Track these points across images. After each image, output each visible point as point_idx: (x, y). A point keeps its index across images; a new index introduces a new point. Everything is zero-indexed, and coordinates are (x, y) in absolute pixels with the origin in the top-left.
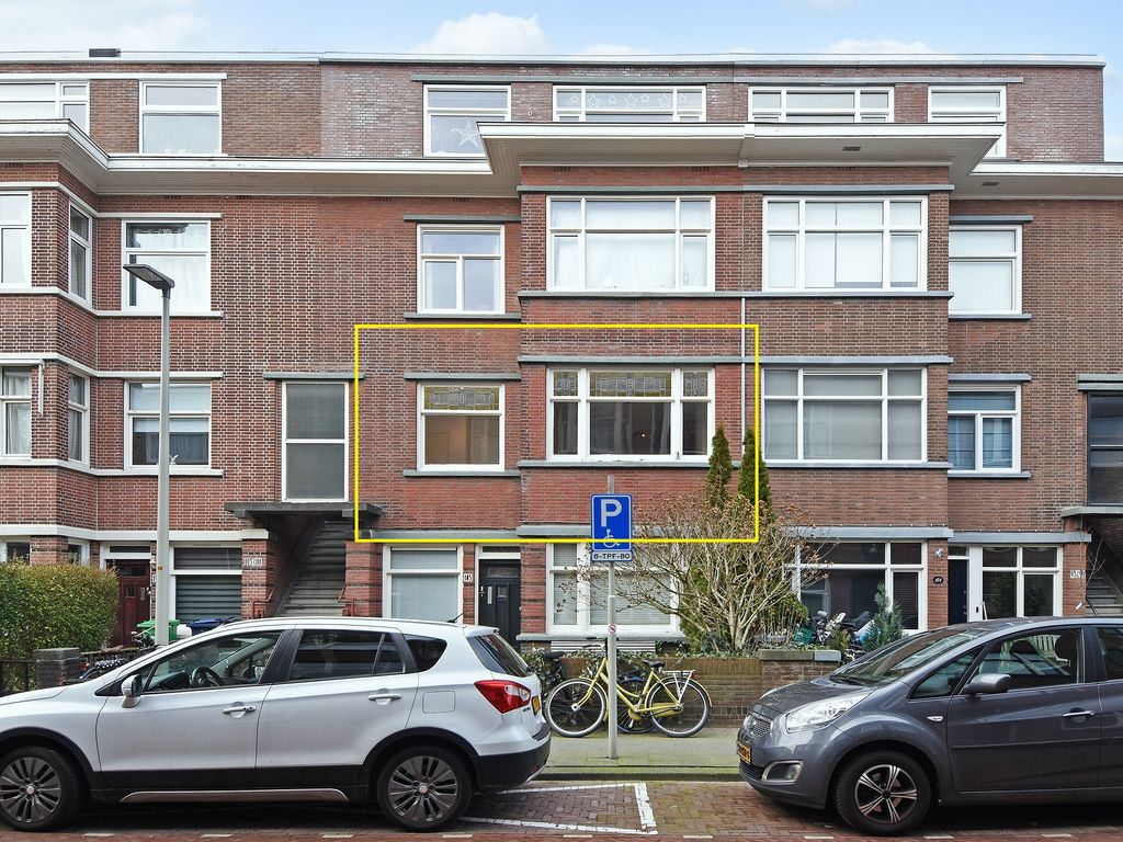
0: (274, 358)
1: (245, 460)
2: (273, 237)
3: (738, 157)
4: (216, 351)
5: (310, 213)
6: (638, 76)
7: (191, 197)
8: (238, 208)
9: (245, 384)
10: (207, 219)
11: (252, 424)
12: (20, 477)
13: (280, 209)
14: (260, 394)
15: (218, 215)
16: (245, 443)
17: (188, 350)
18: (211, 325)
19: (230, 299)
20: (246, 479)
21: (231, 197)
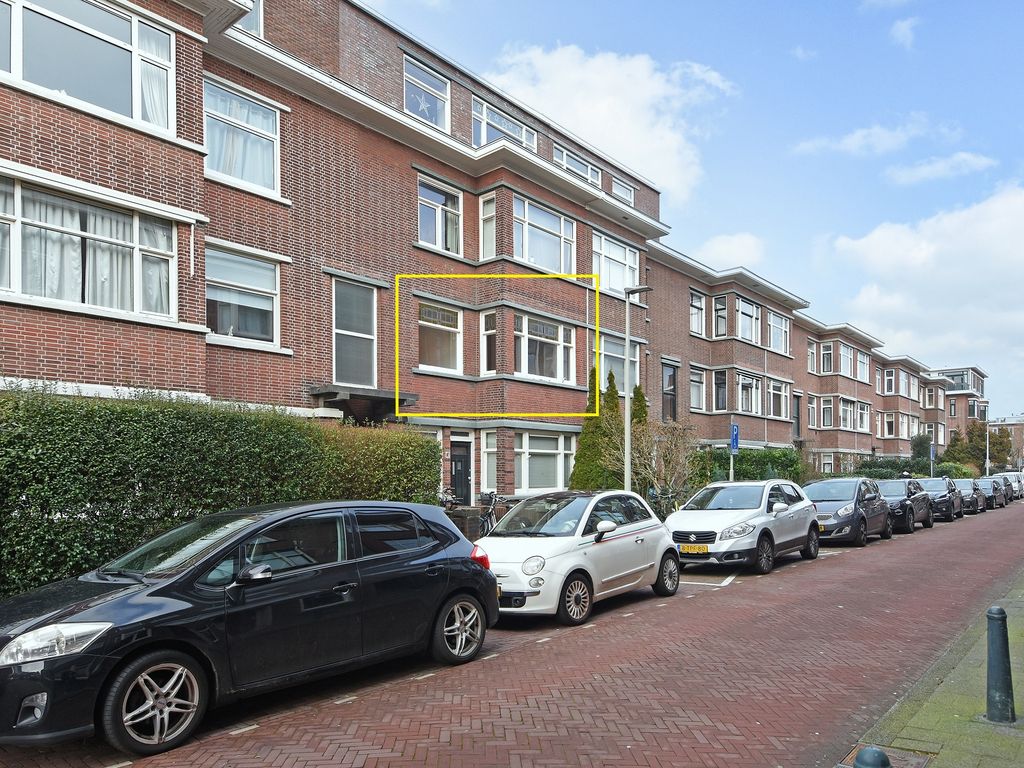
0: (329, 256)
1: (309, 343)
2: (327, 147)
3: (586, 203)
4: (285, 237)
5: (353, 135)
6: (510, 110)
7: (264, 81)
8: (302, 109)
9: (308, 274)
10: (277, 108)
11: (314, 311)
12: (169, 339)
13: (332, 122)
14: (319, 285)
15: (289, 109)
16: (308, 327)
17: (262, 230)
18: (281, 211)
19: (296, 190)
20: (309, 362)
21: (296, 96)
